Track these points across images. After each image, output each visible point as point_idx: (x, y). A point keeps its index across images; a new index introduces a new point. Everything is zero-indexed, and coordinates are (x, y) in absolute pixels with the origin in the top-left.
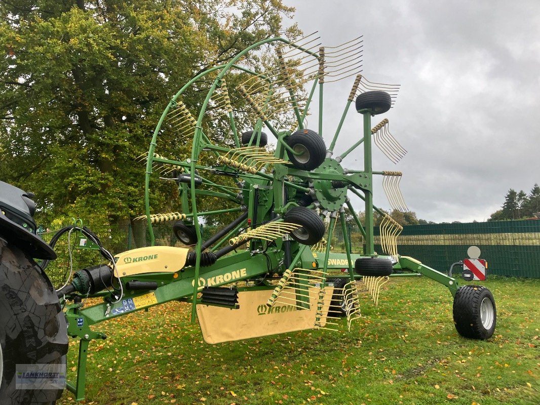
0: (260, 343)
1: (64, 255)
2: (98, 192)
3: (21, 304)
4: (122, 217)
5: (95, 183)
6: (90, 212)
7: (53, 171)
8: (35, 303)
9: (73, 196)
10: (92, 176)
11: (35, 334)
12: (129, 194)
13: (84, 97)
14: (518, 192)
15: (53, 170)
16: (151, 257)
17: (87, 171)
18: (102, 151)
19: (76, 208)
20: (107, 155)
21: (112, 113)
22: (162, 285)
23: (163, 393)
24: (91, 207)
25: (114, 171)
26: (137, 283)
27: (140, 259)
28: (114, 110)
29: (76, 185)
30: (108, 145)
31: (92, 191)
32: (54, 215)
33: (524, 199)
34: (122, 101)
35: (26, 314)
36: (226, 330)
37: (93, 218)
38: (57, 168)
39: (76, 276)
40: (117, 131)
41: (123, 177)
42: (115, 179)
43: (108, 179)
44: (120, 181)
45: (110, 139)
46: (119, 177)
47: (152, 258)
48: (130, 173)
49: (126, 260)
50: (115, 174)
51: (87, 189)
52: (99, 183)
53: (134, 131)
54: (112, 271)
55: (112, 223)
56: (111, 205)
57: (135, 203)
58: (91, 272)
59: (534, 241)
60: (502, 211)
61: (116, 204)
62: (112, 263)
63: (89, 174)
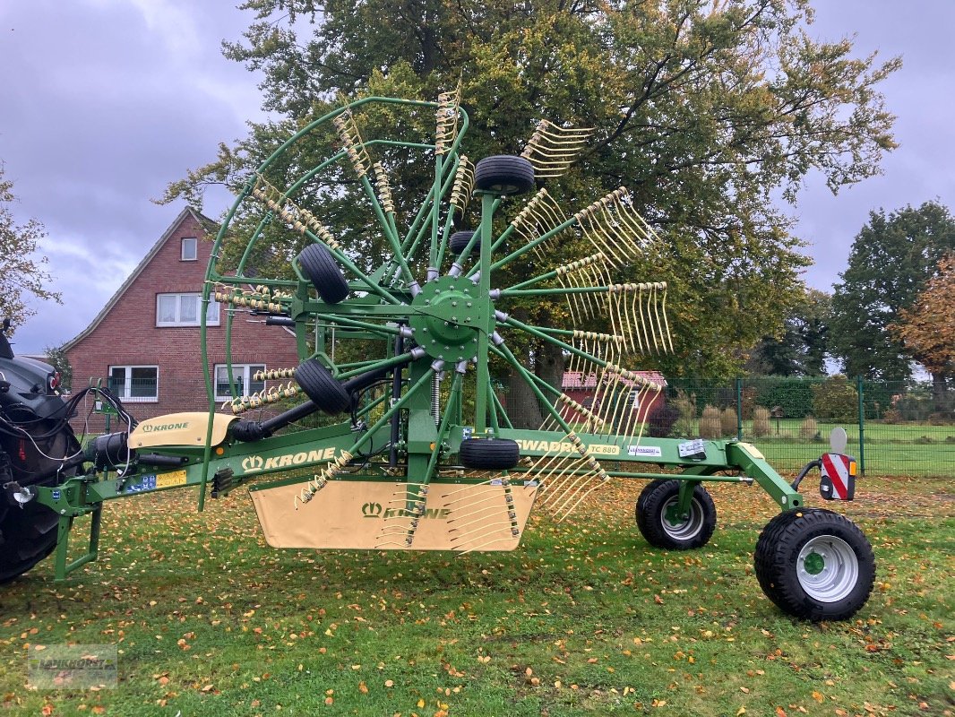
16: (178, 426)
22: (198, 463)
27: (164, 428)
36: (301, 532)
47: (180, 427)
49: (146, 429)
54: (125, 441)
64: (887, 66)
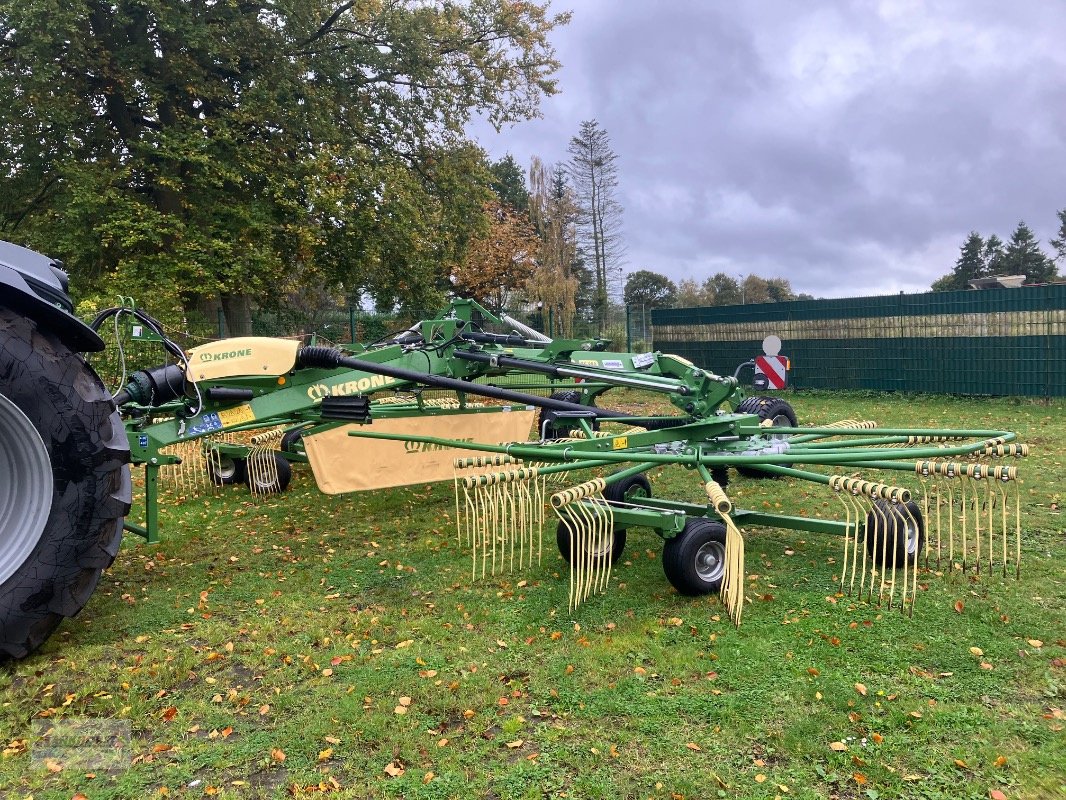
0: (432, 489)
1: (106, 365)
2: (157, 250)
3: (66, 401)
4: (206, 295)
5: (151, 233)
6: (146, 287)
7: (71, 212)
8: (81, 400)
9: (112, 257)
10: (144, 221)
11: (88, 437)
12: (216, 253)
13: (116, 65)
14: (985, 239)
15: (70, 210)
16: (241, 353)
17: (135, 212)
18: (159, 173)
19: (120, 279)
20: (168, 180)
21: (174, 99)
22: (260, 395)
23: (275, 547)
24: (147, 278)
25: (185, 210)
26: (223, 390)
27: (225, 356)
28: (177, 92)
29: (116, 237)
30: (169, 161)
31: (146, 247)
32: (79, 293)
33: (996, 251)
34: (189, 74)
35: (73, 413)
36: (353, 475)
37: (152, 298)
38: (75, 206)
39: (131, 380)
40: (184, 133)
41: (202, 223)
42: (187, 226)
43: (173, 225)
44: (197, 229)
45: (173, 150)
46: (195, 222)
47: (242, 354)
48: (215, 214)
49: (203, 357)
50: (187, 216)
51: (138, 245)
52: (160, 233)
53: (218, 132)
54: (184, 373)
55: (188, 307)
56: (184, 275)
57: (227, 270)
58: (153, 374)
59: (935, 329)
60: (953, 276)
61: (192, 272)
62: (183, 362)
63: (139, 216)
64: (559, 18)
